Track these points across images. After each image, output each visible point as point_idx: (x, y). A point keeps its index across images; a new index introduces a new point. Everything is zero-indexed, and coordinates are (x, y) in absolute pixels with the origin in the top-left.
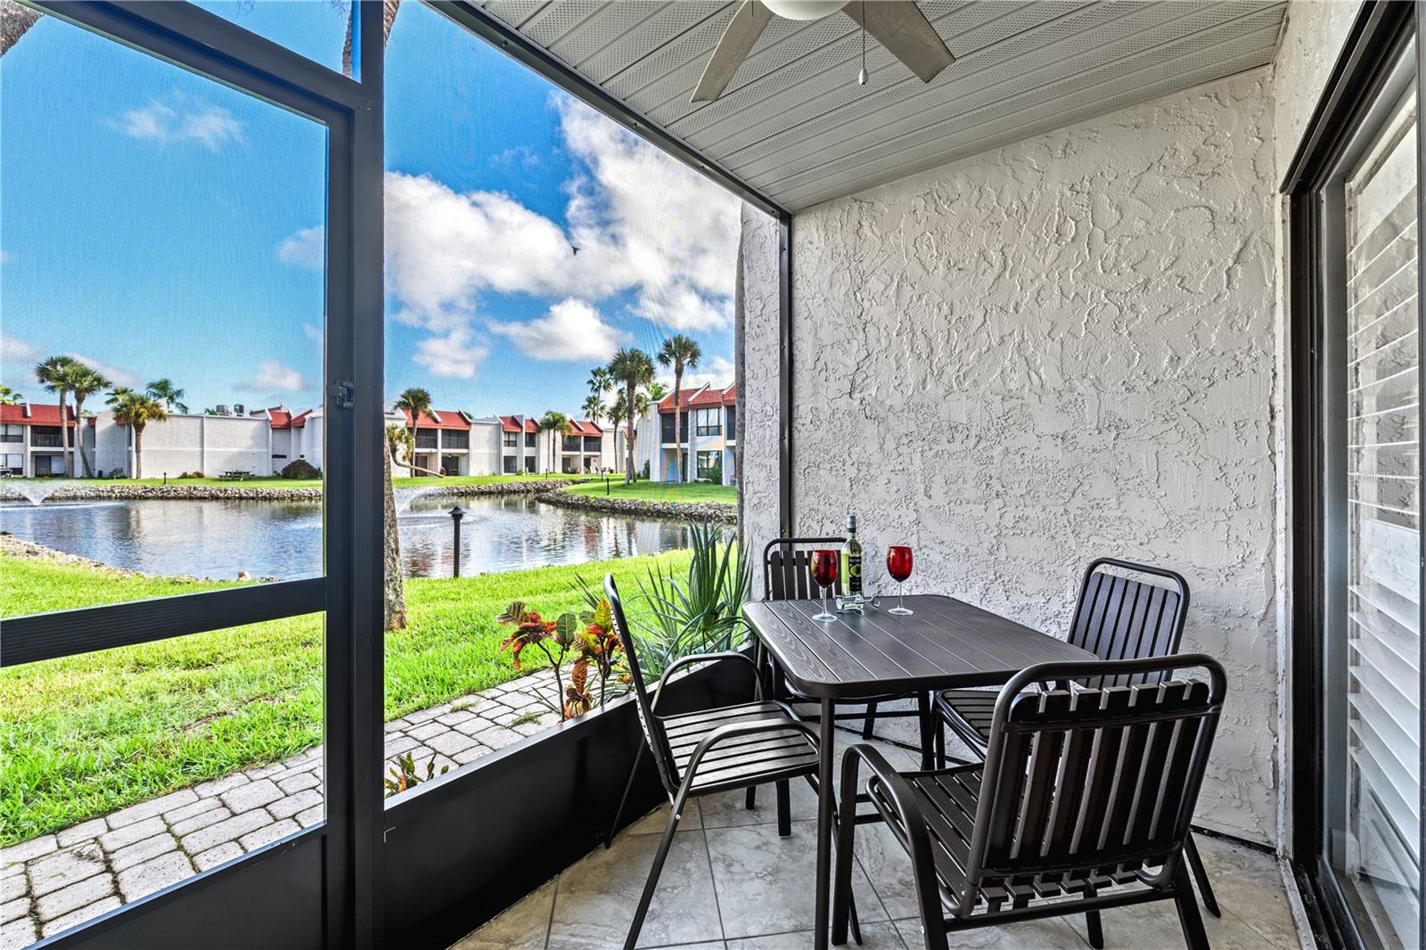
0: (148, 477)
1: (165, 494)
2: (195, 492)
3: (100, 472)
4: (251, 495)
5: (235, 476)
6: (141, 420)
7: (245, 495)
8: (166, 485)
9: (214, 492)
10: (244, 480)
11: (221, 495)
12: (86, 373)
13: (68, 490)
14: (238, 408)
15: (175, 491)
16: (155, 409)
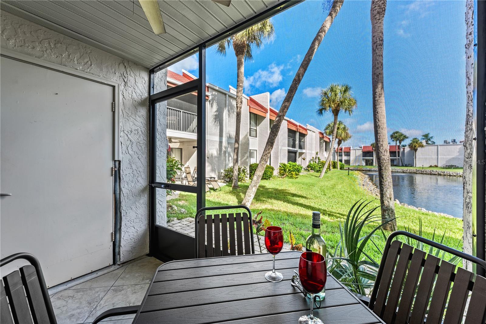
0: (419, 166)
1: (422, 172)
2: (432, 172)
3: (406, 165)
4: (455, 175)
5: (450, 167)
6: (416, 148)
7: (452, 174)
8: (423, 169)
9: (439, 173)
10: (453, 169)
11: (442, 174)
12: (402, 135)
13: (396, 170)
14: (453, 140)
15: (426, 171)
16: (421, 144)
